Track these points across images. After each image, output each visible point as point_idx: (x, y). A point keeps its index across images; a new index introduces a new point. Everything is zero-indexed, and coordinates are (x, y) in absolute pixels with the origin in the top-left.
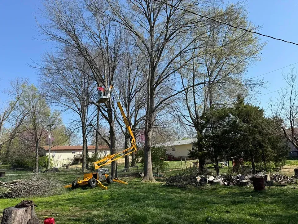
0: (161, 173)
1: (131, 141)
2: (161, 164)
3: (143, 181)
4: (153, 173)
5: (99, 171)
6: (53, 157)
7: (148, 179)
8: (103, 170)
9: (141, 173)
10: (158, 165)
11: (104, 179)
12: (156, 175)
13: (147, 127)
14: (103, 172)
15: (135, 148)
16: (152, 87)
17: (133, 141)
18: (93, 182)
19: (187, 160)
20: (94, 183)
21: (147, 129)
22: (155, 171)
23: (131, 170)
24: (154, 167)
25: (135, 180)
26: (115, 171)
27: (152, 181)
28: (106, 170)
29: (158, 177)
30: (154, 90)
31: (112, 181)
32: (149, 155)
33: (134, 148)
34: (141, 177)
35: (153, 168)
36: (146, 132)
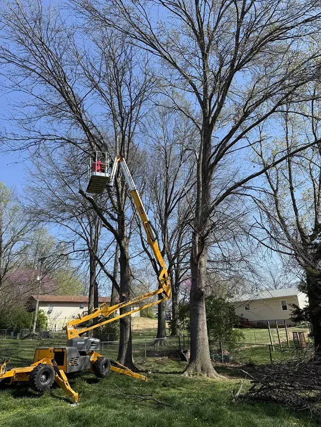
0: (227, 353)
1: (159, 276)
2: (228, 334)
3: (186, 372)
4: (211, 351)
5: (74, 344)
6: (49, 313)
7: (199, 368)
8: (86, 341)
9: (186, 352)
10: (220, 334)
11: (85, 367)
12: (216, 355)
13: (196, 248)
14: (85, 347)
15: (168, 290)
16: (206, 163)
17: (164, 276)
18: (44, 377)
19: (280, 327)
20: (47, 378)
21: (195, 252)
22: (215, 348)
23: (169, 342)
24: (212, 338)
25: (171, 366)
26: (127, 345)
27: (208, 376)
28: (93, 343)
29: (221, 361)
30: (209, 169)
31: (107, 370)
32: (201, 312)
33: (164, 292)
34: (186, 361)
35: (210, 342)
36: (194, 257)
